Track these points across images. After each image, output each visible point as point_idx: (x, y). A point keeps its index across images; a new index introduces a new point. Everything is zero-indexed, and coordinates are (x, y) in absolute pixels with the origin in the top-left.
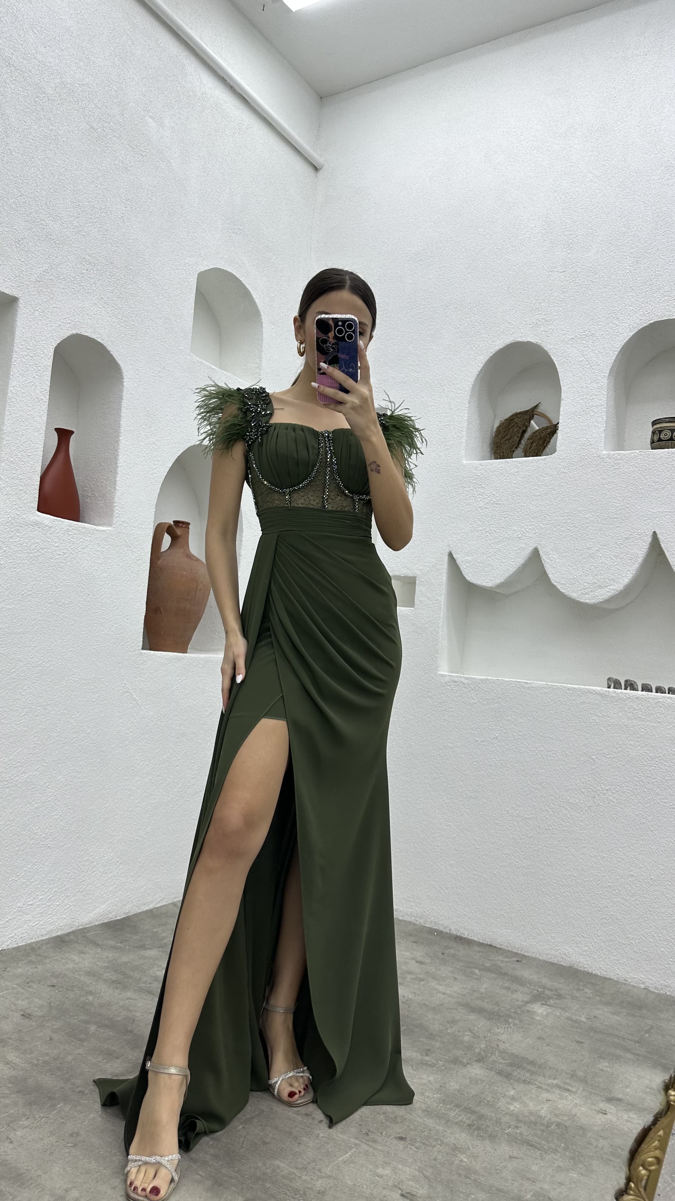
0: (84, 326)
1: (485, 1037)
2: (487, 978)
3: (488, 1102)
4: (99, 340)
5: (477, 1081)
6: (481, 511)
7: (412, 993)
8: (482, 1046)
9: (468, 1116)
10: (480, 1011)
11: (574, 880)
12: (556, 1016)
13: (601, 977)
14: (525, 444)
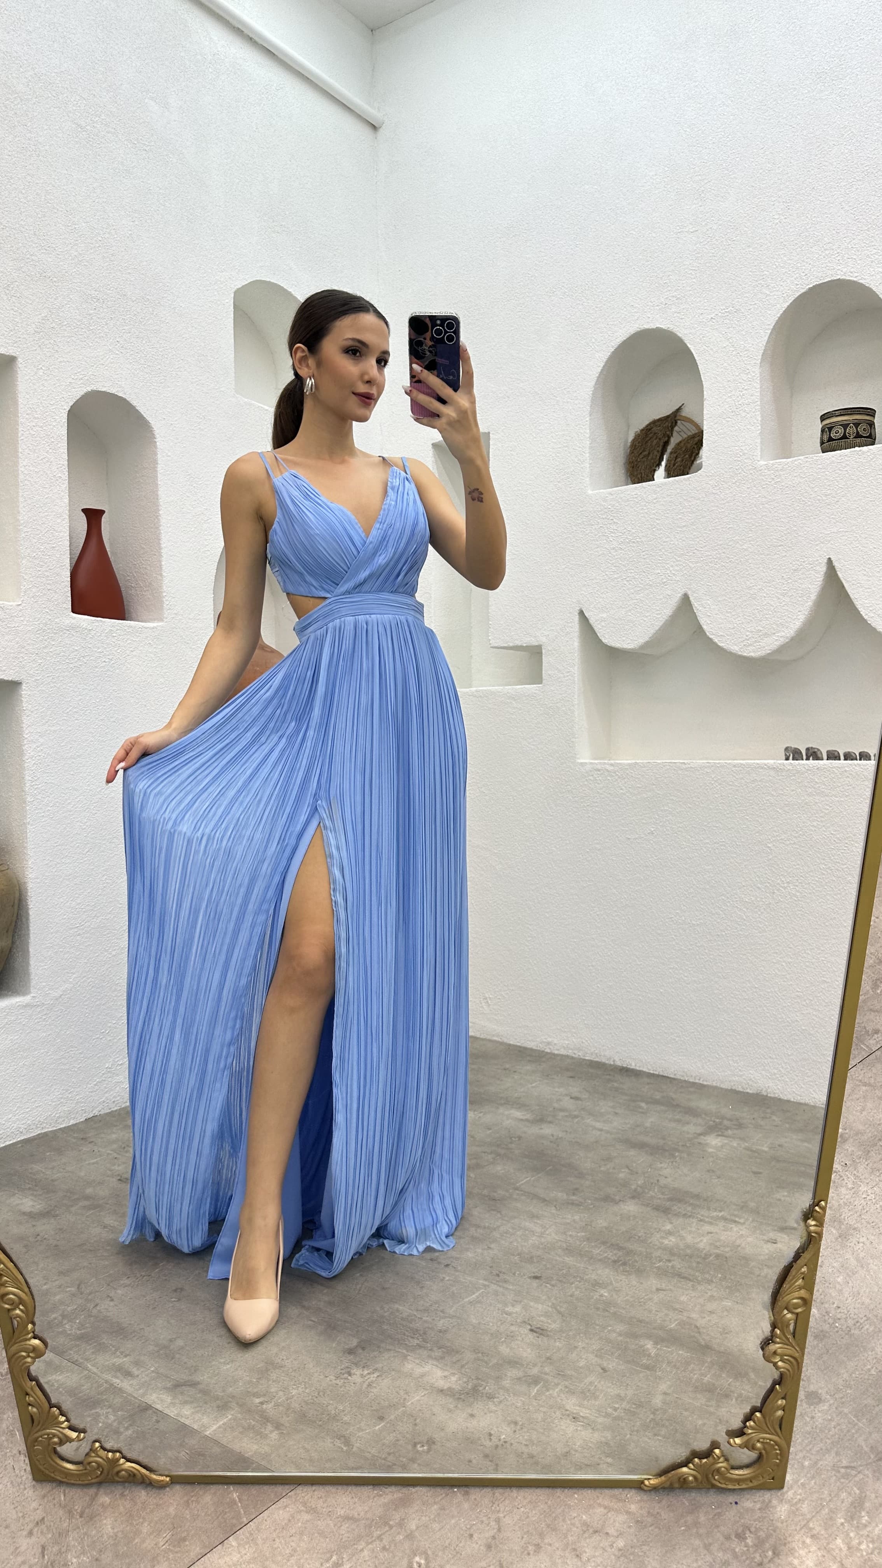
0: (100, 380)
1: (644, 1173)
2: (655, 1111)
4: (120, 395)
5: (629, 1217)
6: (614, 554)
7: (563, 1131)
8: (639, 1183)
9: (615, 1252)
10: (641, 1146)
11: (756, 992)
12: (732, 1146)
13: (793, 1102)
14: (668, 461)
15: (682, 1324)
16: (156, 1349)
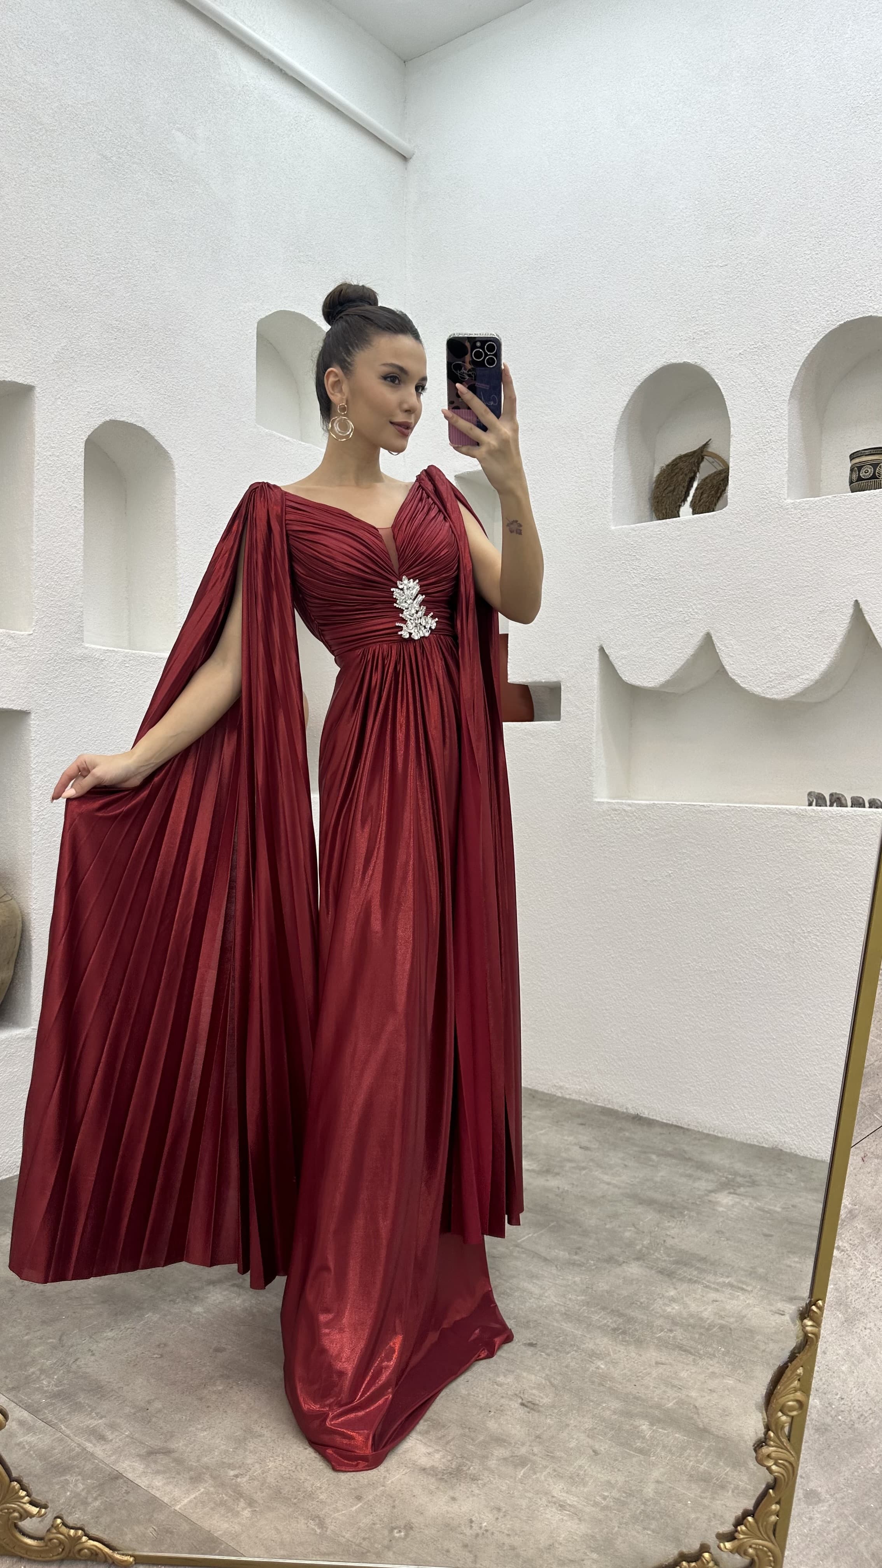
0: (119, 409)
1: (651, 1233)
2: (665, 1165)
3: (641, 1303)
4: (138, 424)
5: (632, 1280)
7: (569, 1184)
8: (645, 1243)
9: (615, 1319)
10: (650, 1203)
11: (774, 1043)
12: (743, 1206)
13: (810, 1159)
14: (694, 496)
15: (681, 1403)
16: (133, 1411)
